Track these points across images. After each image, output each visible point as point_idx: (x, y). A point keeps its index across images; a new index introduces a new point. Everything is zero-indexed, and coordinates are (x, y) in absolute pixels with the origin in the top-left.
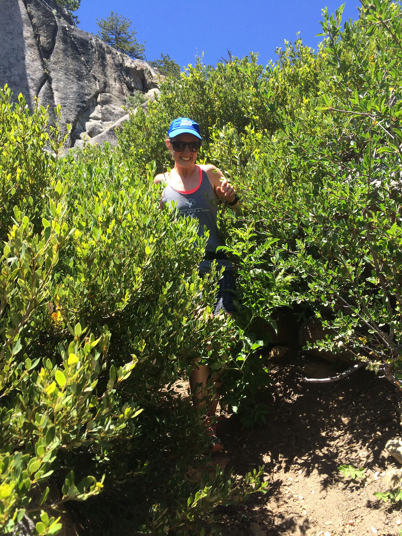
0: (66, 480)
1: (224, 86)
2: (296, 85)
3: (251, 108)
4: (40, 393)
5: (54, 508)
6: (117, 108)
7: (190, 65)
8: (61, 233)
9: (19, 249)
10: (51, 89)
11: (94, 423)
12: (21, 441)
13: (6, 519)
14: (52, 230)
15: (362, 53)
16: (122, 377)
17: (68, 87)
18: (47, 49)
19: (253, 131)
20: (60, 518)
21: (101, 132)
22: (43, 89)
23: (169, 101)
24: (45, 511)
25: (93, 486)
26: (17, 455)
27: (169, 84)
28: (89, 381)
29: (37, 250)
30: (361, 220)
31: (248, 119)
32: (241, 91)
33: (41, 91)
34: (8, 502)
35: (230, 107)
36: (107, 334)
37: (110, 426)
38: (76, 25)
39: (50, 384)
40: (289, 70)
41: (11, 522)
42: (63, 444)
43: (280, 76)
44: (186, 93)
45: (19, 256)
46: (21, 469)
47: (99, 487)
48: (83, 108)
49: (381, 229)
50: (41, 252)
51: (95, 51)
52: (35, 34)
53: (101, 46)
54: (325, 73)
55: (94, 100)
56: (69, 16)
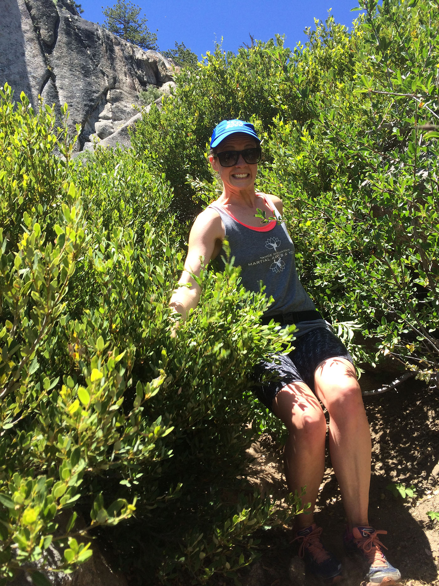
0: (95, 503)
1: (247, 74)
2: (328, 68)
3: (278, 97)
4: (62, 414)
5: (83, 534)
6: (129, 105)
7: (208, 53)
8: (76, 240)
9: (31, 259)
10: (55, 87)
11: (122, 443)
12: (43, 465)
13: (32, 546)
14: (67, 237)
15: (403, 28)
16: (150, 393)
17: (74, 84)
18: (48, 43)
19: (281, 123)
20: (89, 544)
21: (112, 133)
22: (46, 87)
23: (186, 95)
24: (73, 537)
25: (124, 509)
26: (40, 479)
27: (185, 75)
28: (115, 399)
29: (52, 259)
30: (407, 215)
31: (276, 109)
32: (266, 79)
33: (44, 90)
34: (34, 528)
35: (255, 97)
36: (131, 348)
37: (138, 446)
38: (80, 15)
39: (73, 402)
40: (320, 52)
41: (38, 550)
42: (89, 467)
43: (310, 59)
44: (204, 85)
45: (31, 268)
46: (45, 493)
47: (131, 510)
48: (91, 106)
49: (429, 223)
50: (56, 260)
51: (102, 43)
52: (35, 26)
53: (108, 37)
54: (362, 53)
55: (103, 97)
56: (72, 5)
